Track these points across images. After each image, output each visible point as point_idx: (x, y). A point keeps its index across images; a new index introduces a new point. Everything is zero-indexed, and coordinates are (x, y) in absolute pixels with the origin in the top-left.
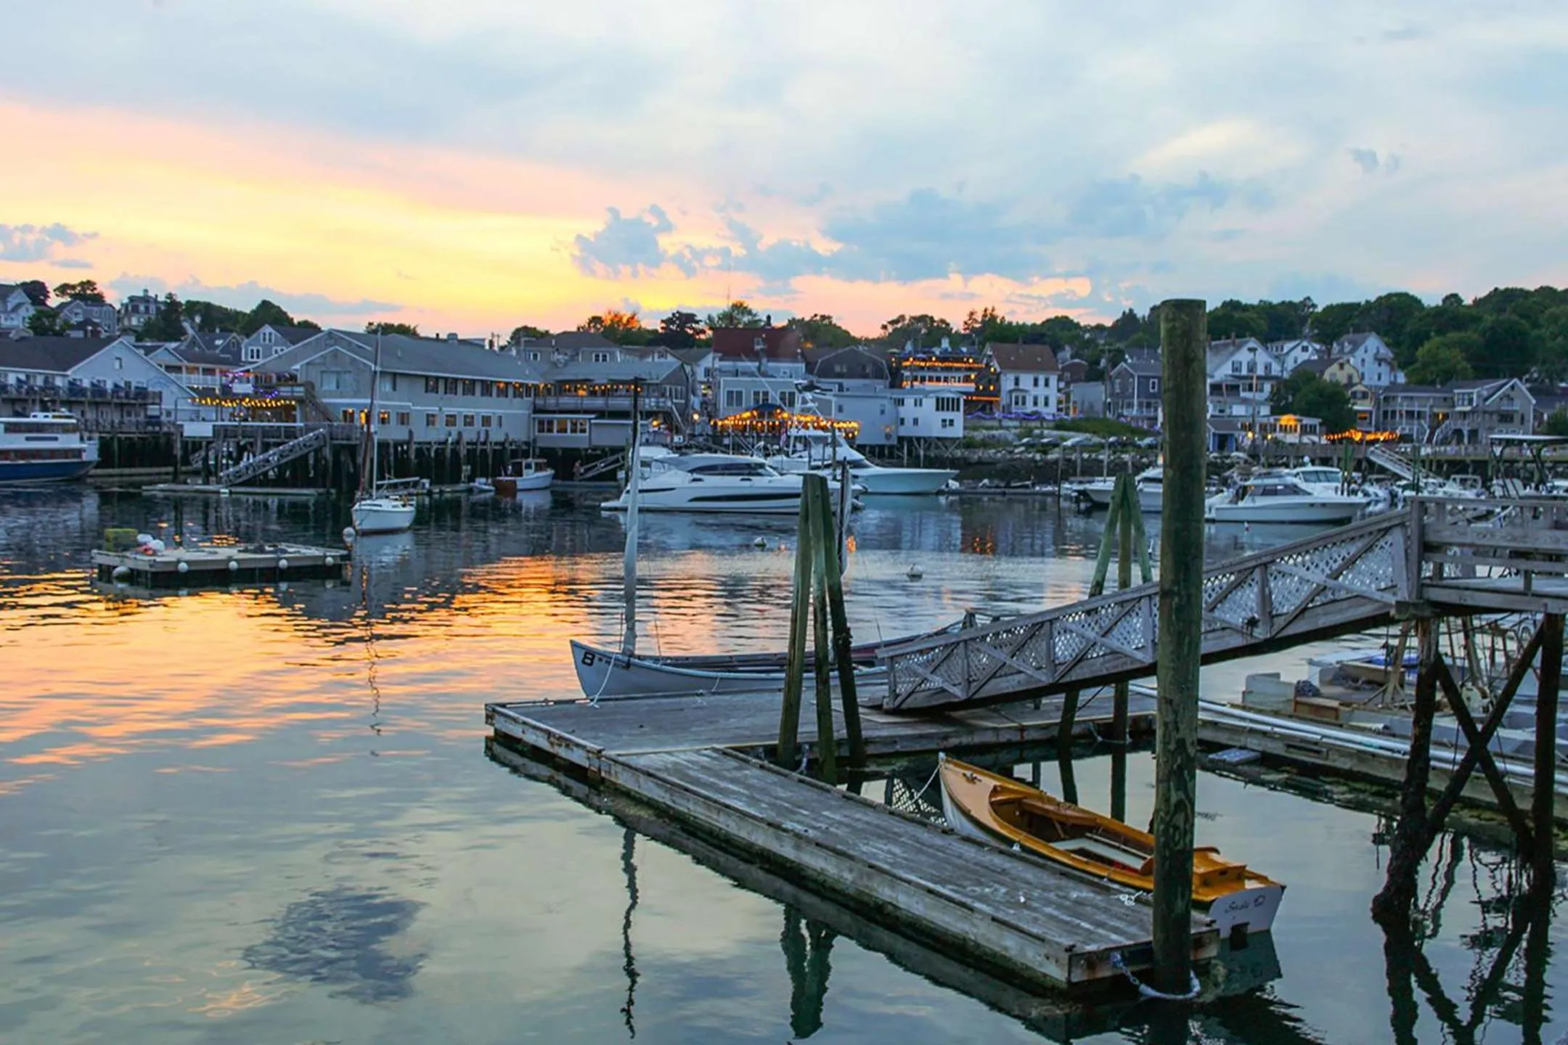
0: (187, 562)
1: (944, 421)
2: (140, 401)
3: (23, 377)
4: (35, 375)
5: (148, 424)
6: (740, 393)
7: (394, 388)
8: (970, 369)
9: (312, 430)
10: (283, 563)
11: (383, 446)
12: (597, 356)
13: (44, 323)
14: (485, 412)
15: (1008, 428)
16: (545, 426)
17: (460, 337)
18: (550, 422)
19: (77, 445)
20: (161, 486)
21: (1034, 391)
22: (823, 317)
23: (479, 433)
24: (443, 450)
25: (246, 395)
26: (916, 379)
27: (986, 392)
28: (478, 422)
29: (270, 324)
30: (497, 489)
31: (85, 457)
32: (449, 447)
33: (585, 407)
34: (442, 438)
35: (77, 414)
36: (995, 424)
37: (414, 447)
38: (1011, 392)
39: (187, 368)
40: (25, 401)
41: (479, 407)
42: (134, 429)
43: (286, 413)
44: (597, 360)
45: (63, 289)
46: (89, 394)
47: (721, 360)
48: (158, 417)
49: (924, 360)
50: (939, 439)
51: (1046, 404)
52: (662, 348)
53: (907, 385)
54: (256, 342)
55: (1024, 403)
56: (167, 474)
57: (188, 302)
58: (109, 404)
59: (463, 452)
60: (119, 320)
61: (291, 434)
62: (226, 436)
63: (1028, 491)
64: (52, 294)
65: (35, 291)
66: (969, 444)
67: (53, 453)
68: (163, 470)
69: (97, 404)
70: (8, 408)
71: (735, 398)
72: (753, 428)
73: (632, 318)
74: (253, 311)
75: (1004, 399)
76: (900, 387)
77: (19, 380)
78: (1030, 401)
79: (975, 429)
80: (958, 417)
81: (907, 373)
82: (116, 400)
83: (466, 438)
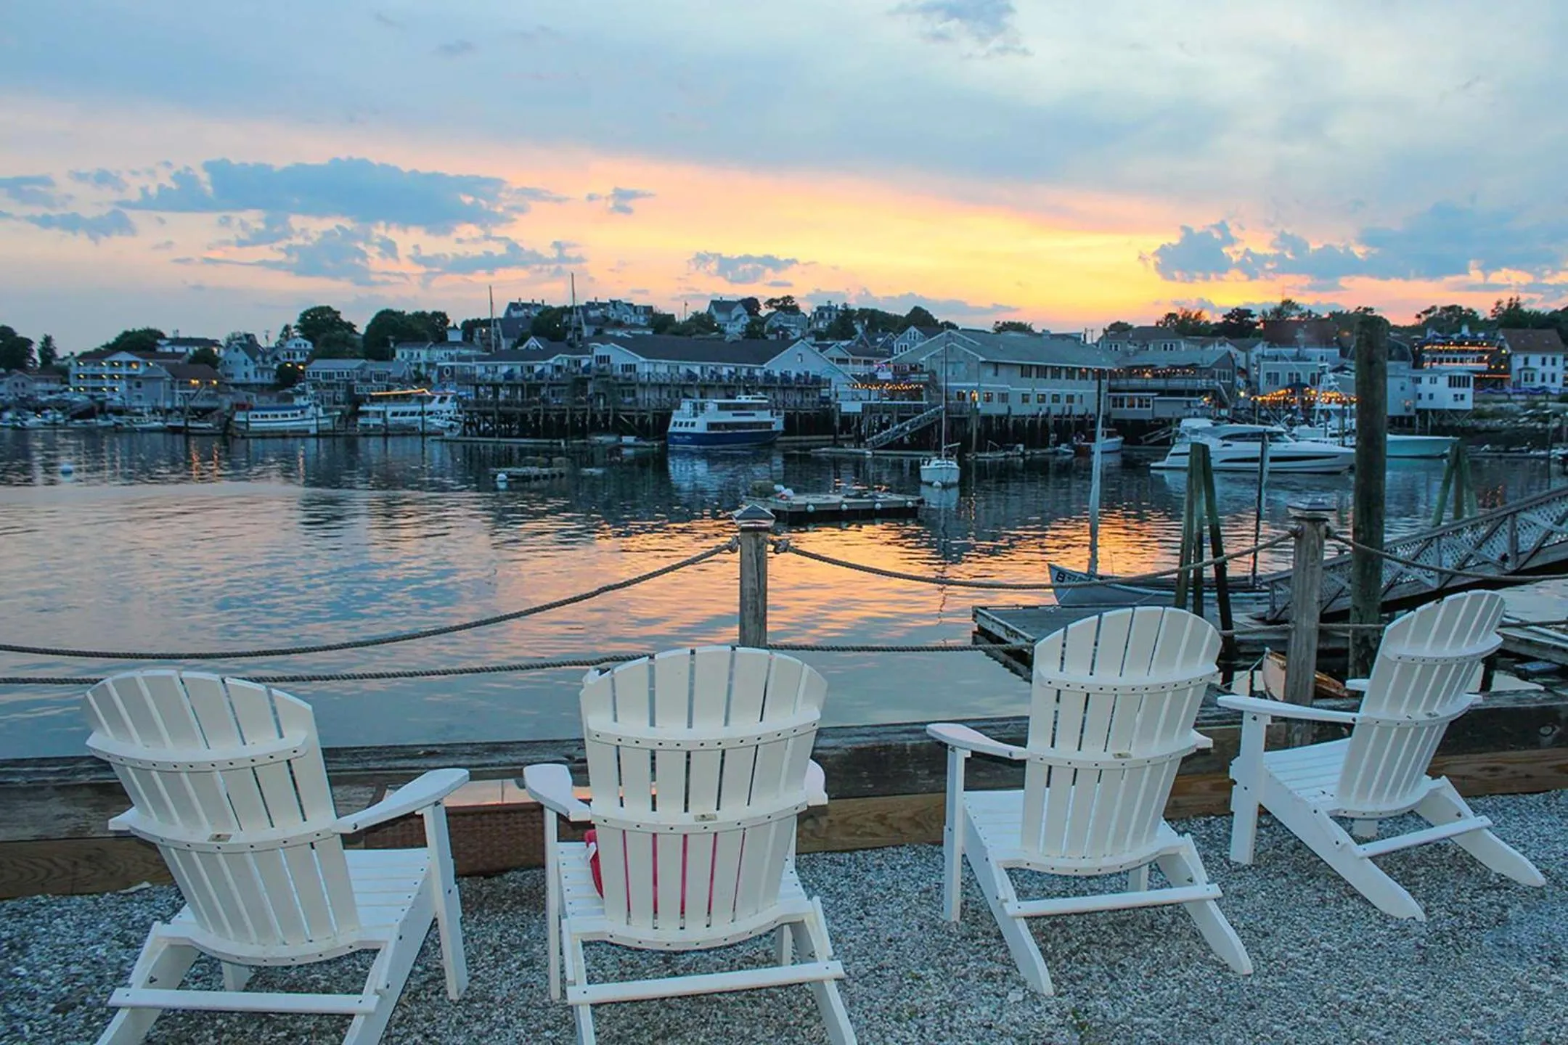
0: (814, 505)
1: (1456, 396)
2: (815, 386)
3: (733, 370)
4: (741, 368)
5: (821, 402)
6: (1277, 375)
7: (996, 374)
8: (1484, 352)
9: (934, 407)
10: (878, 506)
11: (987, 419)
12: (1166, 346)
13: (756, 330)
14: (1069, 391)
15: (1516, 401)
16: (1118, 402)
17: (1052, 332)
18: (1122, 399)
19: (768, 419)
20: (824, 449)
21: (1542, 369)
22: (1366, 309)
23: (1064, 409)
24: (1036, 422)
25: (887, 381)
26: (1434, 360)
27: (1497, 370)
28: (1063, 399)
29: (916, 325)
30: (1076, 452)
31: (774, 428)
32: (1040, 420)
33: (1149, 387)
34: (1035, 412)
35: (770, 396)
36: (1505, 397)
37: (1012, 420)
38: (1520, 370)
39: (853, 360)
40: (734, 387)
41: (1064, 387)
42: (810, 407)
43: (916, 394)
44: (1165, 349)
45: (771, 302)
46: (778, 381)
47: (1269, 347)
48: (828, 398)
49: (1443, 344)
50: (1451, 411)
51: (1553, 380)
52: (1222, 338)
53: (1427, 365)
54: (904, 339)
55: (1532, 380)
56: (828, 440)
57: (860, 309)
58: (791, 388)
59: (1051, 423)
60: (809, 325)
61: (919, 410)
62: (871, 413)
63: (1526, 454)
64: (762, 307)
65: (751, 305)
66: (1479, 415)
67: (751, 425)
68: (825, 437)
69: (784, 389)
70: (722, 393)
71: (1273, 378)
72: (1285, 402)
73: (1199, 314)
74: (908, 316)
75: (1514, 376)
76: (1422, 367)
77: (730, 372)
78: (1538, 378)
79: (1485, 402)
80: (1468, 392)
81: (1427, 356)
82: (798, 386)
83: (1053, 412)
